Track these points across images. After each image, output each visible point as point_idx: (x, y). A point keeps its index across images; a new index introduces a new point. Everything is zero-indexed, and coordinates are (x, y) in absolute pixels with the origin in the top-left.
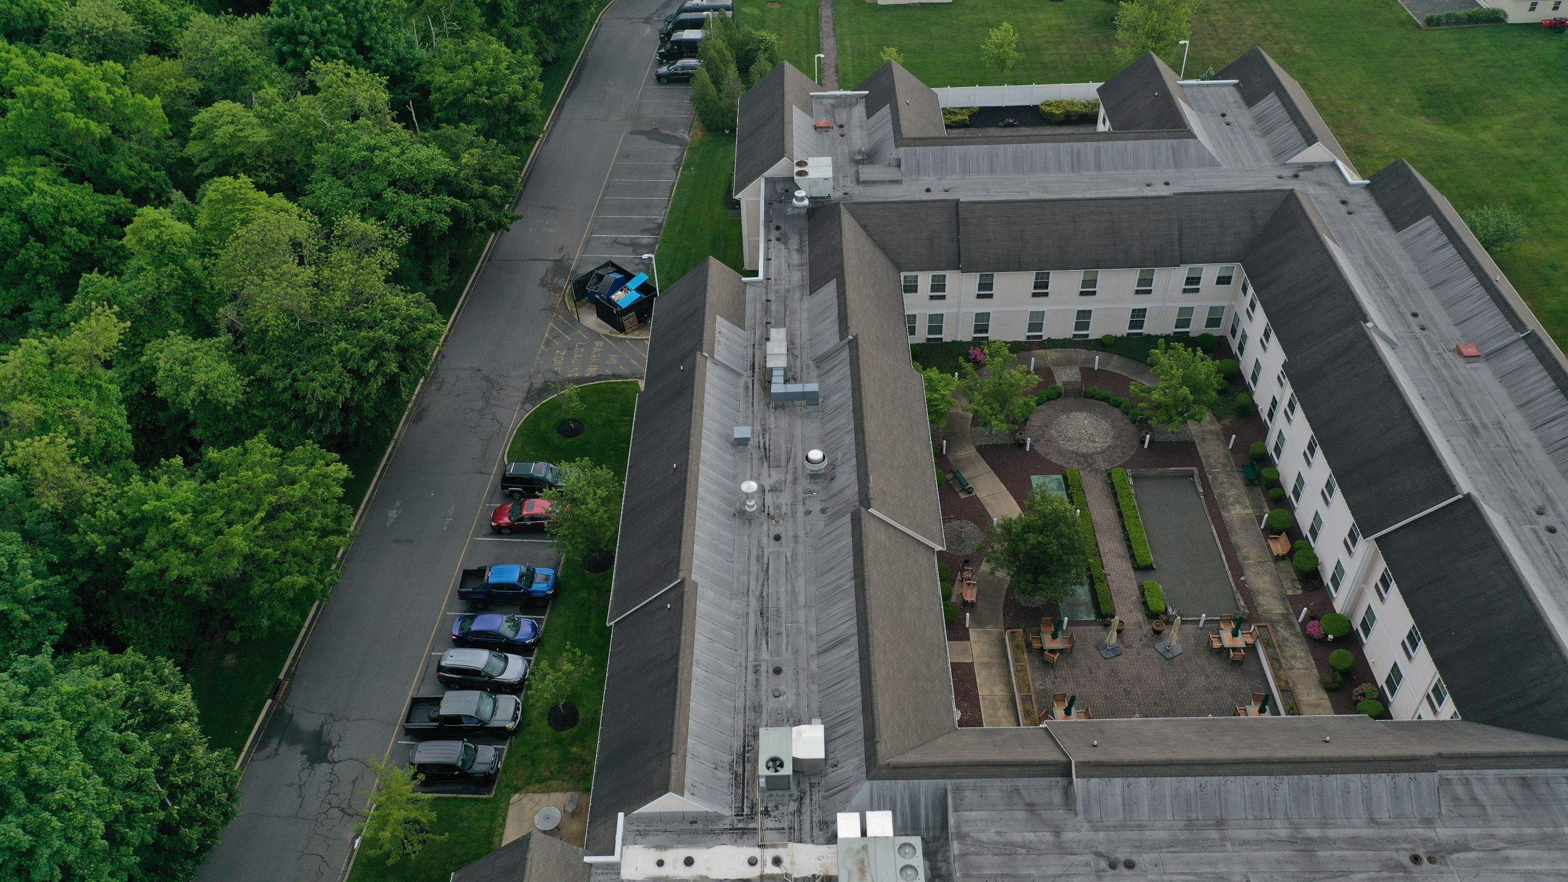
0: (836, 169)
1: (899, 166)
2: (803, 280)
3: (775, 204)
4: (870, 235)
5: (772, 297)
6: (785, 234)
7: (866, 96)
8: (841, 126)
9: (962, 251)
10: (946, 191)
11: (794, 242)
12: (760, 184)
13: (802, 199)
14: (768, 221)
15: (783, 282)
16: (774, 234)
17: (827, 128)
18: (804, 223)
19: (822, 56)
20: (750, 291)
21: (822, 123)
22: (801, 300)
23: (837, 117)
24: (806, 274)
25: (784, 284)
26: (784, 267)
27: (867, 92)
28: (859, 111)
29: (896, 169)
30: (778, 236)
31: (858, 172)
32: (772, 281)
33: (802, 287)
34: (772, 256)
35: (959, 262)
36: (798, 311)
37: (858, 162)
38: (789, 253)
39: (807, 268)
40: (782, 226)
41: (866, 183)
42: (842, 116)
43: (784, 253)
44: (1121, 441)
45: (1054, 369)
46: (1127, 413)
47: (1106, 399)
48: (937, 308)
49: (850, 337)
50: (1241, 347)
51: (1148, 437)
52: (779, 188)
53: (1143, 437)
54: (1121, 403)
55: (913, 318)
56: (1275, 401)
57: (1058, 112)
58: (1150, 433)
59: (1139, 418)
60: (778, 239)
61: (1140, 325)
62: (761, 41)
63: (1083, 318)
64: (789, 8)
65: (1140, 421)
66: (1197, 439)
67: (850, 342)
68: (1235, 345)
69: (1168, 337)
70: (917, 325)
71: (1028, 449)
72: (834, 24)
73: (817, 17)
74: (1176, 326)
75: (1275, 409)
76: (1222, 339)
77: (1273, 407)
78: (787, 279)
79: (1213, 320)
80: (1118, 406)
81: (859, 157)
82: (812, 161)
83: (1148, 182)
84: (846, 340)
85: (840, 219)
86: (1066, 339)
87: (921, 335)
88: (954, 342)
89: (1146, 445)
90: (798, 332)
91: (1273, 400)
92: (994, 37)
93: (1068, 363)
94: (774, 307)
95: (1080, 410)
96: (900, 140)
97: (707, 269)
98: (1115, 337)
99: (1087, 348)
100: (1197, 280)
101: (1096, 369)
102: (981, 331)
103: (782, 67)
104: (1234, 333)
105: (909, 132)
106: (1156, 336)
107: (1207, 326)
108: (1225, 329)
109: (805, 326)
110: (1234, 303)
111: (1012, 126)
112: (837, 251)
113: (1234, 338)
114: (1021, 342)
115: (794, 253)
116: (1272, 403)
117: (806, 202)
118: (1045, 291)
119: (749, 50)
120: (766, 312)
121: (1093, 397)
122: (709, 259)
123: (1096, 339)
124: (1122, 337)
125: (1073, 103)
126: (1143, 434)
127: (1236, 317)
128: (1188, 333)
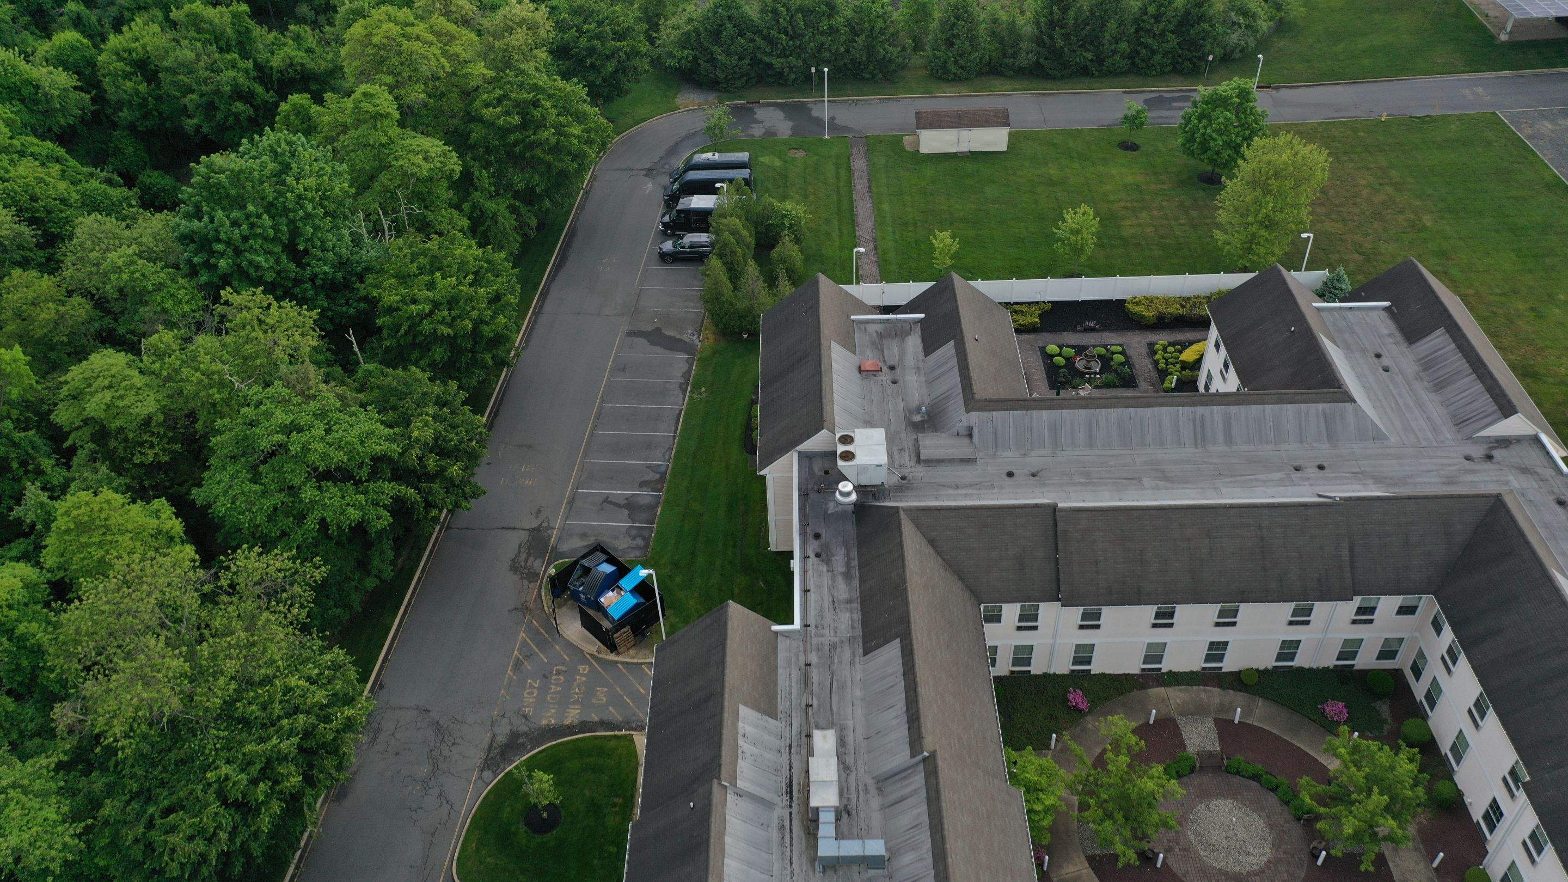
0: (891, 439)
1: (970, 436)
2: (853, 627)
3: (813, 496)
4: (939, 553)
5: (813, 658)
6: (826, 547)
7: (921, 321)
8: (892, 368)
9: (1061, 576)
10: (1034, 475)
11: (839, 560)
12: (792, 459)
13: (848, 494)
14: (804, 524)
15: (827, 632)
16: (813, 546)
17: (874, 372)
18: (850, 528)
19: (862, 250)
20: (782, 644)
21: (868, 365)
22: (852, 663)
23: (886, 352)
24: (857, 616)
25: (828, 636)
26: (827, 604)
27: (923, 316)
28: (914, 342)
29: (967, 440)
30: (818, 550)
31: (917, 441)
32: (812, 629)
33: (852, 639)
34: (811, 587)
35: (1059, 590)
36: (849, 684)
37: (918, 427)
38: (833, 579)
39: (857, 606)
40: (822, 532)
41: (930, 463)
42: (892, 350)
43: (826, 579)
44: (1285, 853)
45: (1181, 721)
46: (1287, 803)
47: (1255, 777)
48: (1025, 639)
49: (926, 754)
50: (1432, 699)
51: (1324, 853)
52: (817, 467)
53: (1314, 848)
54: (1277, 787)
55: (994, 649)
56: (1498, 807)
57: (1149, 314)
58: (1324, 843)
59: (1306, 816)
60: (818, 555)
61: (1292, 657)
62: (786, 216)
63: (1217, 650)
64: (816, 157)
65: (1307, 820)
66: (1387, 849)
67: (925, 760)
68: (1419, 690)
69: (1326, 670)
70: (998, 657)
71: (1159, 865)
72: (870, 181)
73: (849, 170)
74: (1338, 659)
75: (1498, 820)
76: (1397, 674)
77: (1495, 813)
78: (832, 625)
79: (1387, 653)
80: (1274, 790)
81: (917, 418)
82: (859, 434)
83: (1297, 464)
84: (919, 758)
85: (901, 536)
86: (1192, 672)
87: (1004, 667)
88: (1045, 675)
89: (1320, 862)
90: (850, 723)
91: (1494, 805)
92: (1070, 221)
93: (1199, 711)
94: (815, 676)
95: (1221, 795)
96: (971, 402)
97: (725, 624)
98: (1257, 670)
99: (1221, 687)
100: (1372, 610)
101: (1236, 722)
102: (1081, 663)
103: (816, 282)
104: (1417, 673)
105: (982, 389)
106: (1311, 670)
107: (1378, 658)
108: (1403, 661)
109: (859, 711)
110: (1417, 634)
111: (1093, 330)
112: (899, 590)
113: (1417, 680)
114: (1133, 675)
115: (840, 580)
116: (1491, 806)
117: (854, 497)
118: (1170, 621)
119: (770, 225)
120: (806, 685)
121: (1237, 773)
122: (727, 605)
123: (1232, 673)
124: (1266, 670)
125: (1166, 301)
126: (1315, 844)
127: (1421, 655)
128: (1353, 666)
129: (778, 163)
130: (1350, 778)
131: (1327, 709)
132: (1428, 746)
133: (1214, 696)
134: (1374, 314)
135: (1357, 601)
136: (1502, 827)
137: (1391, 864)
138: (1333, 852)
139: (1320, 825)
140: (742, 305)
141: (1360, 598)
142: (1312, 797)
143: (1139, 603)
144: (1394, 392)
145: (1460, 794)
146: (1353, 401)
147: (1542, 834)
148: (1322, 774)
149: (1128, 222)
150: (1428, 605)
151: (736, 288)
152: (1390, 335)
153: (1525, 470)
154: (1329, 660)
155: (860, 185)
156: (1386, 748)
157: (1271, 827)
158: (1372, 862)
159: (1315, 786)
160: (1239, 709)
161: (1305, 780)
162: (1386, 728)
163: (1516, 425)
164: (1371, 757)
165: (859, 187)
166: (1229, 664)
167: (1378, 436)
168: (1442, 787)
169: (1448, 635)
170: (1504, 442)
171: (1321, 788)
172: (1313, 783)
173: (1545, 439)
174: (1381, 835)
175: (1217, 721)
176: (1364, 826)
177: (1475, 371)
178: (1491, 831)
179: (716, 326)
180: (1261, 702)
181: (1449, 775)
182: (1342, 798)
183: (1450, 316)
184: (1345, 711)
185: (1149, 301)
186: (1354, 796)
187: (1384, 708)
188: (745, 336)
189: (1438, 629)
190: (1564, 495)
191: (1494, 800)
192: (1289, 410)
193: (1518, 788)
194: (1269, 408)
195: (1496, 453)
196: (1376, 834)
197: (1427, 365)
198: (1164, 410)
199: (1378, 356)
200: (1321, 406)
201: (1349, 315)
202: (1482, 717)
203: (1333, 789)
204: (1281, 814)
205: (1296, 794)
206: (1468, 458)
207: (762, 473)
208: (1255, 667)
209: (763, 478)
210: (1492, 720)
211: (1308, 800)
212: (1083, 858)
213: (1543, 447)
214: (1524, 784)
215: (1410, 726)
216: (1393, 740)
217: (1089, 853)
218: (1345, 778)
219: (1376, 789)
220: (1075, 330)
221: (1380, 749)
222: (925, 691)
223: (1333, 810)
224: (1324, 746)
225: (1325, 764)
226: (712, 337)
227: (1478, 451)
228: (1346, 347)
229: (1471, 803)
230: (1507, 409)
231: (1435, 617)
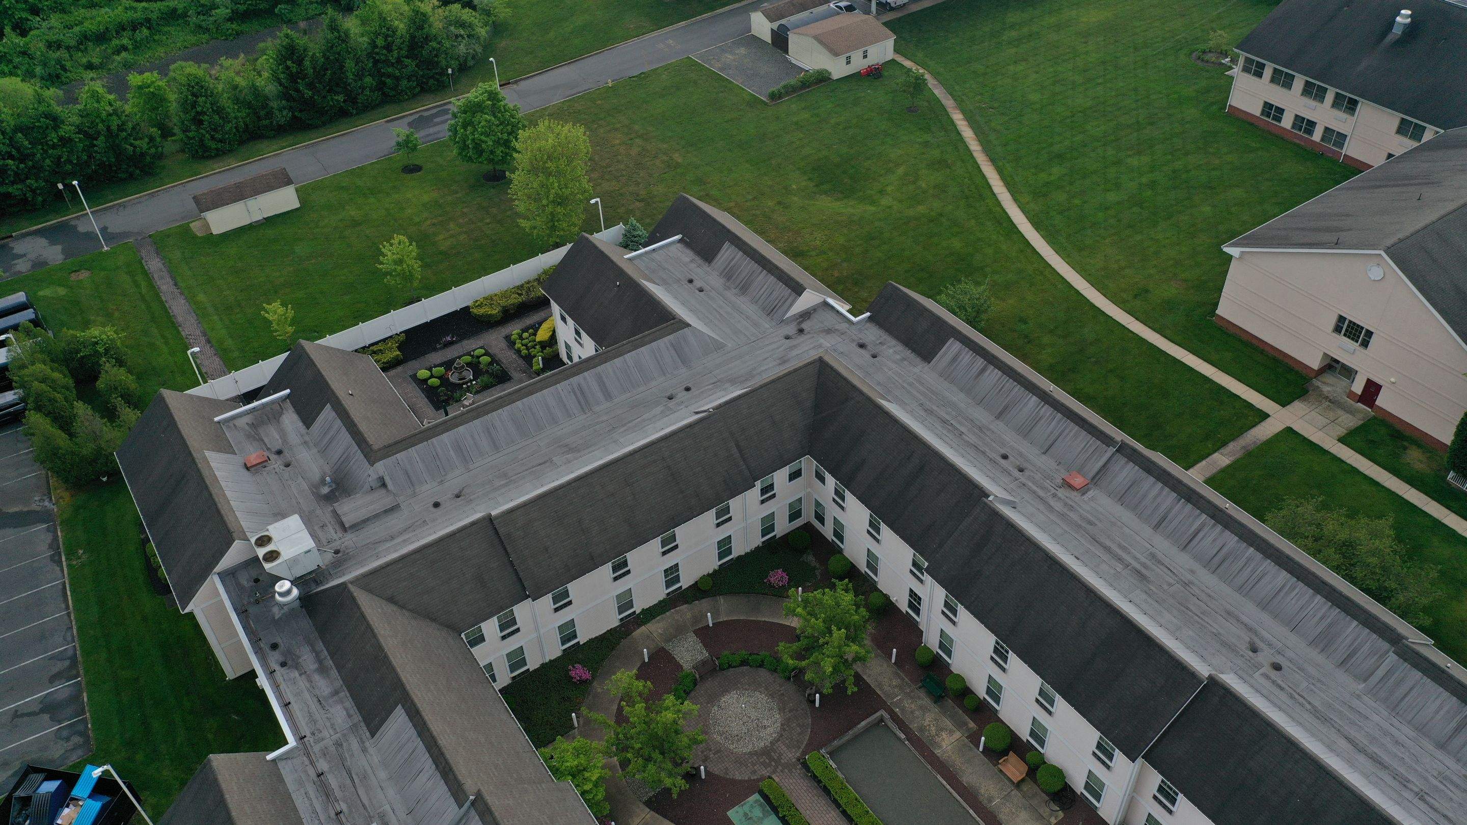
0: (308, 521)
1: (384, 485)
2: (350, 716)
3: (252, 610)
4: (402, 607)
5: (323, 765)
6: (289, 653)
7: (288, 396)
8: (279, 452)
9: (521, 574)
10: (458, 496)
11: (307, 659)
12: (214, 583)
13: (289, 592)
14: (255, 640)
15: (325, 733)
16: (274, 659)
17: (263, 464)
18: (306, 623)
19: (196, 349)
20: (285, 770)
21: (253, 459)
22: (364, 750)
23: (266, 440)
24: (349, 703)
25: (329, 737)
26: (314, 706)
27: (288, 391)
28: (290, 420)
29: (383, 491)
30: (281, 659)
31: (334, 512)
32: (309, 739)
33: (354, 728)
34: (290, 697)
35: (524, 589)
36: (369, 771)
37: (330, 498)
38: (310, 681)
39: (345, 694)
40: (278, 640)
41: (356, 527)
42: (272, 436)
43: (302, 683)
44: (790, 711)
45: (669, 647)
46: (775, 671)
47: (744, 663)
48: (513, 644)
49: (472, 797)
50: (839, 535)
51: (817, 695)
52: (245, 580)
53: (809, 695)
54: (762, 661)
55: (489, 667)
56: (916, 595)
57: (494, 312)
58: (814, 688)
59: (793, 674)
60: (283, 664)
61: (729, 551)
62: (97, 343)
63: (672, 574)
64: (103, 273)
65: (796, 677)
66: (858, 667)
67: (473, 803)
68: (827, 531)
69: (757, 548)
70: (496, 671)
71: (703, 777)
72: (173, 278)
73: (146, 274)
74: (763, 536)
75: (920, 604)
76: (808, 526)
77: (915, 600)
78: (328, 724)
79: (795, 515)
80: (761, 665)
81: (325, 490)
82: (274, 530)
83: (668, 394)
84: (468, 804)
85: (359, 608)
86: (660, 602)
87: (504, 677)
88: (543, 666)
89: (817, 704)
90: (387, 807)
91: (912, 593)
92: (389, 253)
93: (678, 631)
94: (333, 781)
95: (726, 691)
96: (371, 455)
97: (216, 780)
98: (708, 575)
99: (687, 602)
100: (771, 487)
101: (711, 625)
102: (569, 640)
103: (162, 399)
104: (820, 518)
105: (376, 437)
106: (747, 554)
107: (790, 522)
108: (808, 515)
109: (391, 792)
110: (809, 490)
111: (451, 343)
112: (380, 660)
113: (823, 525)
114: (615, 628)
115: (317, 677)
116: (910, 596)
117: (295, 592)
118: (626, 569)
119: (82, 357)
120: (327, 795)
121: (730, 666)
122: (209, 761)
123: (690, 587)
124: (715, 571)
125: (505, 295)
126: (808, 692)
127: (818, 504)
128: (775, 536)
129: (62, 291)
130: (813, 627)
131: (772, 580)
132: (851, 572)
133: (685, 612)
134: (673, 248)
135: (758, 485)
136: (924, 608)
137: (865, 677)
138: (825, 691)
139: (808, 676)
140: (87, 450)
141: (759, 481)
142: (792, 658)
143: (596, 567)
144: (714, 306)
145: (887, 597)
146: (688, 325)
147: (951, 600)
148: (792, 635)
149: (441, 237)
150: (808, 464)
151: (71, 435)
152: (691, 262)
153: (829, 331)
154: (757, 540)
155: (165, 286)
156: (827, 590)
157: (772, 696)
158: (854, 684)
159: (790, 647)
160: (709, 614)
161: (781, 646)
162: (818, 572)
163: (809, 299)
164: (820, 603)
165: (164, 288)
166: (685, 582)
167: (719, 346)
168: (874, 598)
169: (831, 481)
170: (806, 315)
171: (795, 646)
172: (788, 645)
173: (831, 301)
174: (850, 659)
175: (695, 632)
176: (838, 659)
177: (764, 267)
178: (918, 614)
179: (66, 481)
180: (721, 600)
181: (872, 587)
182: (812, 647)
183: (729, 231)
184: (784, 574)
185: (490, 299)
186: (821, 641)
187: (810, 558)
188: (105, 479)
189: (822, 479)
190: (861, 339)
191: (911, 590)
192: (644, 352)
193: (923, 574)
194: (628, 356)
195: (804, 326)
196: (846, 660)
197: (728, 275)
198: (545, 391)
199: (691, 281)
200: (666, 339)
201: (654, 255)
202: (878, 533)
203: (804, 642)
204: (774, 682)
205: (778, 660)
206: (787, 338)
207: (186, 611)
208: (706, 573)
209: (191, 616)
210: (886, 532)
211: (791, 662)
212: (642, 806)
213: (833, 308)
214: (927, 570)
215: (834, 564)
216: (827, 581)
217: (645, 798)
218: (809, 631)
219: (834, 628)
220: (435, 350)
221: (824, 594)
222: (445, 741)
223: (811, 659)
224: (784, 612)
225: (789, 624)
226: (66, 495)
227: (791, 329)
228: (663, 283)
229: (897, 600)
230: (798, 290)
231: (816, 471)
